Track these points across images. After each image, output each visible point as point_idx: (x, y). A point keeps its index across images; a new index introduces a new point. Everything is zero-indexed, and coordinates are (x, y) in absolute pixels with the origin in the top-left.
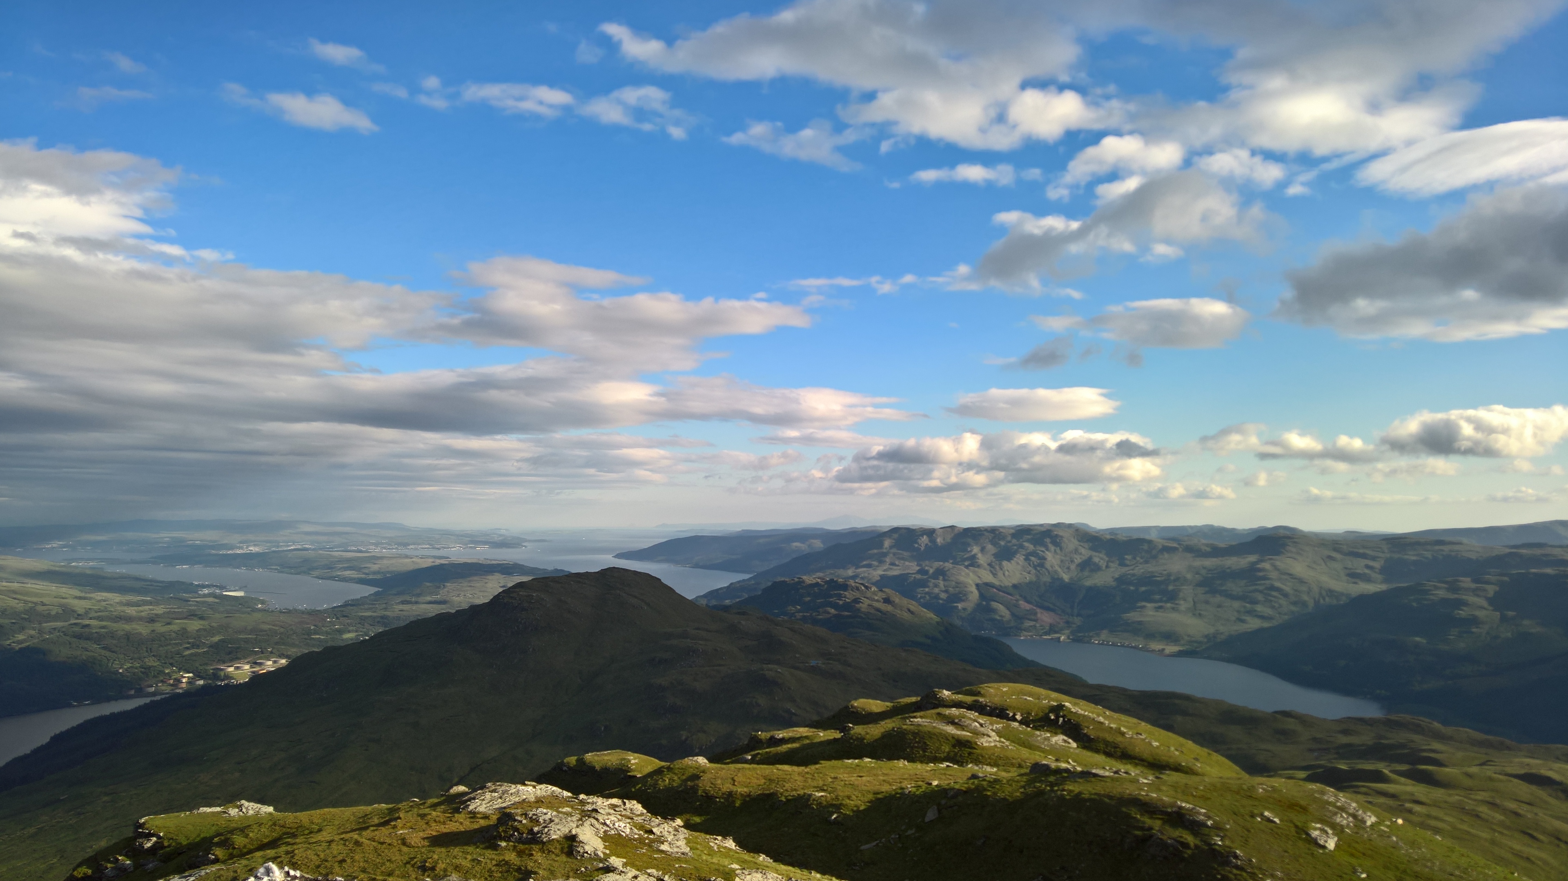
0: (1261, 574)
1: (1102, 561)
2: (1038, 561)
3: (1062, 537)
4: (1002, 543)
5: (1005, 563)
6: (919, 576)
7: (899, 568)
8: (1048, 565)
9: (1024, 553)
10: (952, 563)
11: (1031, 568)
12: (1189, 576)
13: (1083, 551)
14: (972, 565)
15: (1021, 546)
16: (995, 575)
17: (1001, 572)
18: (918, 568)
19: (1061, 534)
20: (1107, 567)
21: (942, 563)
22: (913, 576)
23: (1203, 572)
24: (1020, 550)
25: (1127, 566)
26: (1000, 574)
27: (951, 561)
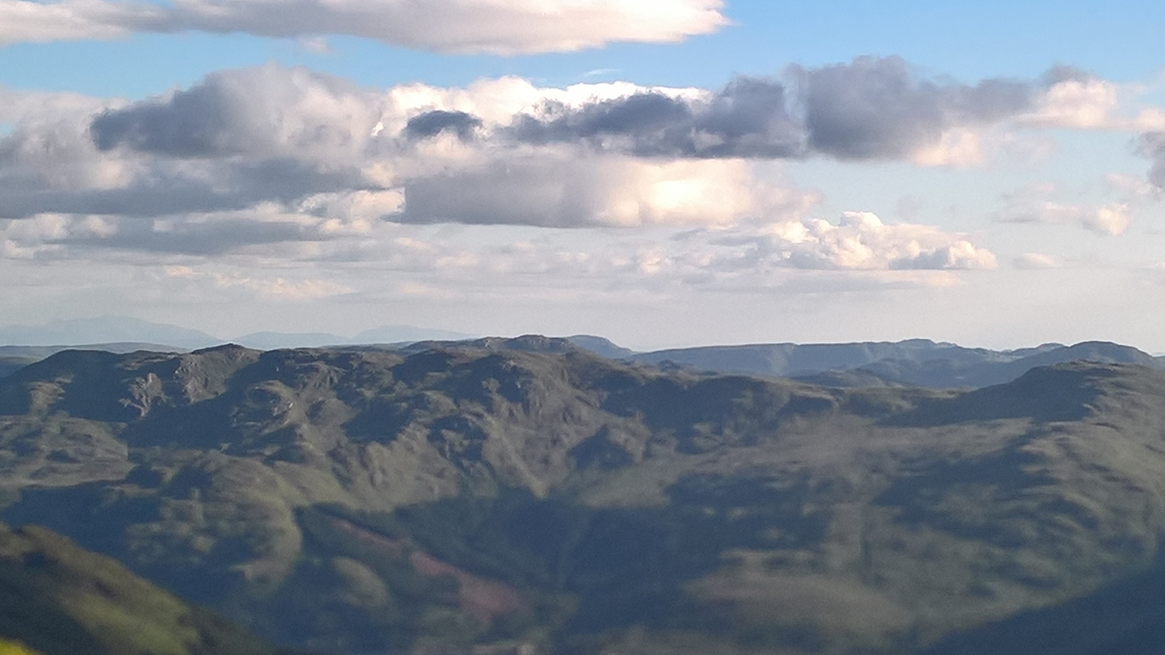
0: (1032, 469)
1: (633, 440)
2: (466, 443)
3: (529, 374)
4: (369, 394)
5: (374, 449)
6: (132, 490)
7: (76, 466)
8: (490, 452)
9: (428, 420)
10: (227, 452)
11: (443, 463)
12: (855, 478)
13: (584, 412)
14: (282, 456)
15: (420, 401)
16: (345, 481)
17: (365, 474)
18: (131, 467)
19: (527, 365)
20: (648, 455)
21: (197, 453)
22: (118, 488)
23: (891, 465)
24: (417, 411)
25: (698, 451)
26: (361, 478)
27: (225, 446)
